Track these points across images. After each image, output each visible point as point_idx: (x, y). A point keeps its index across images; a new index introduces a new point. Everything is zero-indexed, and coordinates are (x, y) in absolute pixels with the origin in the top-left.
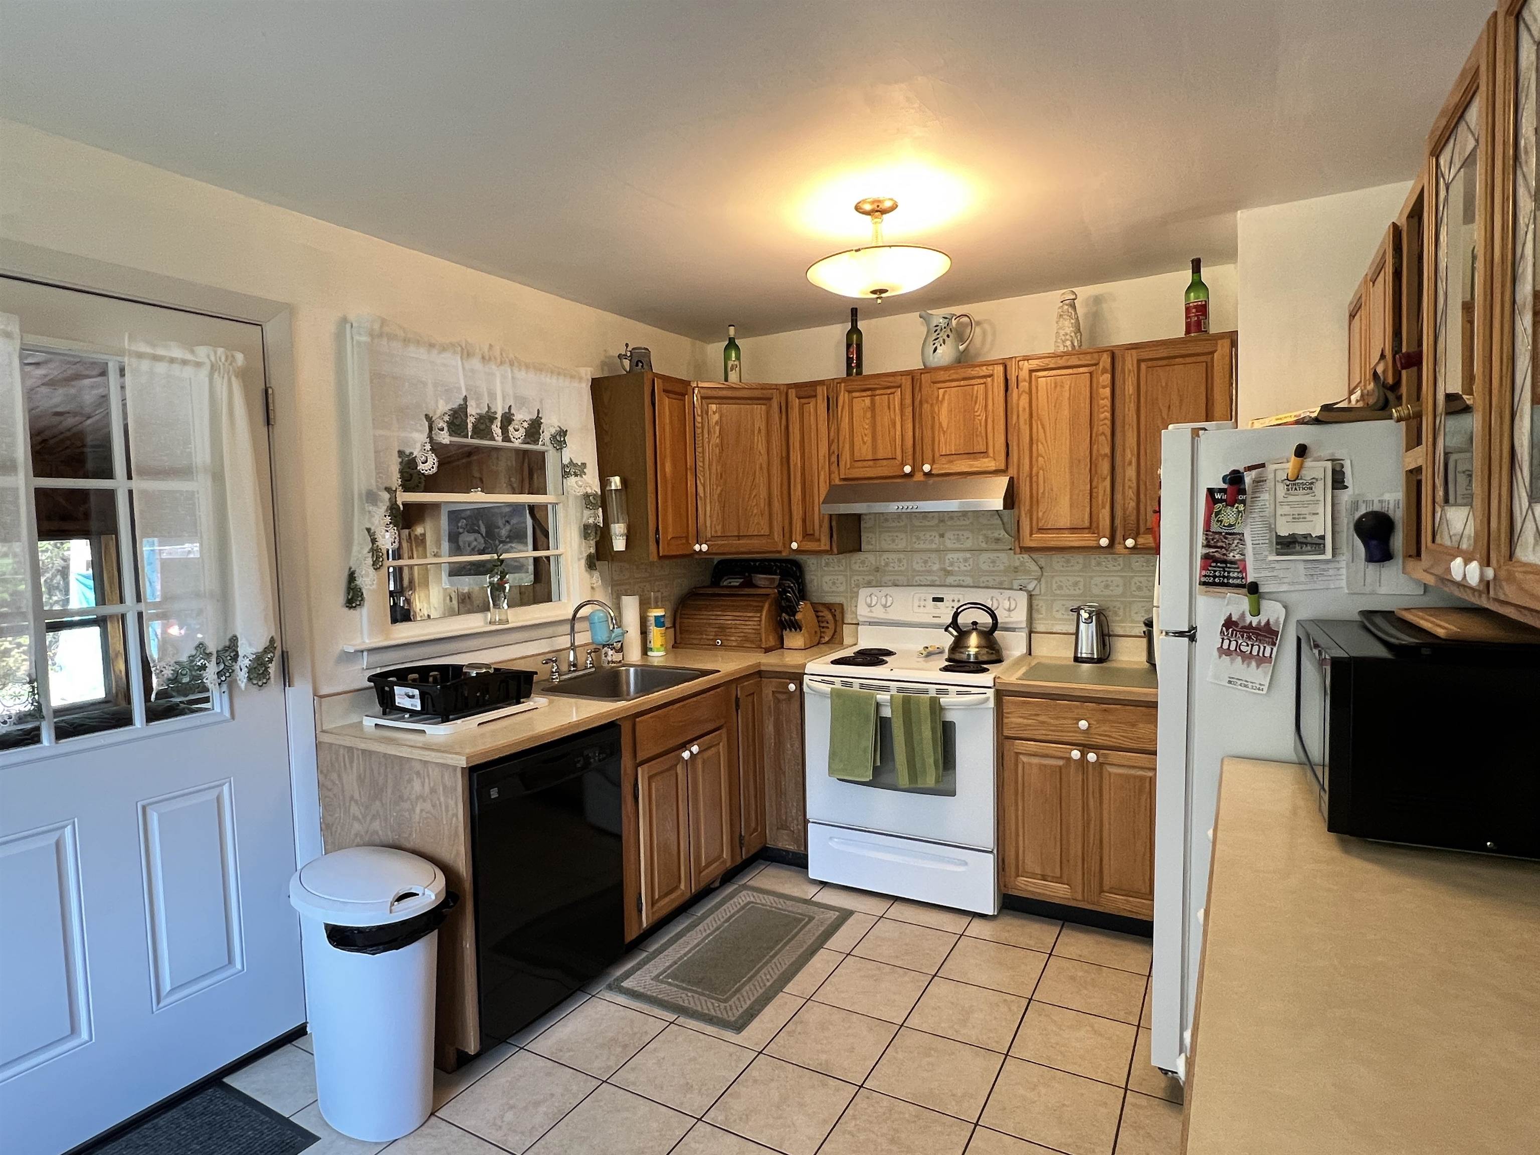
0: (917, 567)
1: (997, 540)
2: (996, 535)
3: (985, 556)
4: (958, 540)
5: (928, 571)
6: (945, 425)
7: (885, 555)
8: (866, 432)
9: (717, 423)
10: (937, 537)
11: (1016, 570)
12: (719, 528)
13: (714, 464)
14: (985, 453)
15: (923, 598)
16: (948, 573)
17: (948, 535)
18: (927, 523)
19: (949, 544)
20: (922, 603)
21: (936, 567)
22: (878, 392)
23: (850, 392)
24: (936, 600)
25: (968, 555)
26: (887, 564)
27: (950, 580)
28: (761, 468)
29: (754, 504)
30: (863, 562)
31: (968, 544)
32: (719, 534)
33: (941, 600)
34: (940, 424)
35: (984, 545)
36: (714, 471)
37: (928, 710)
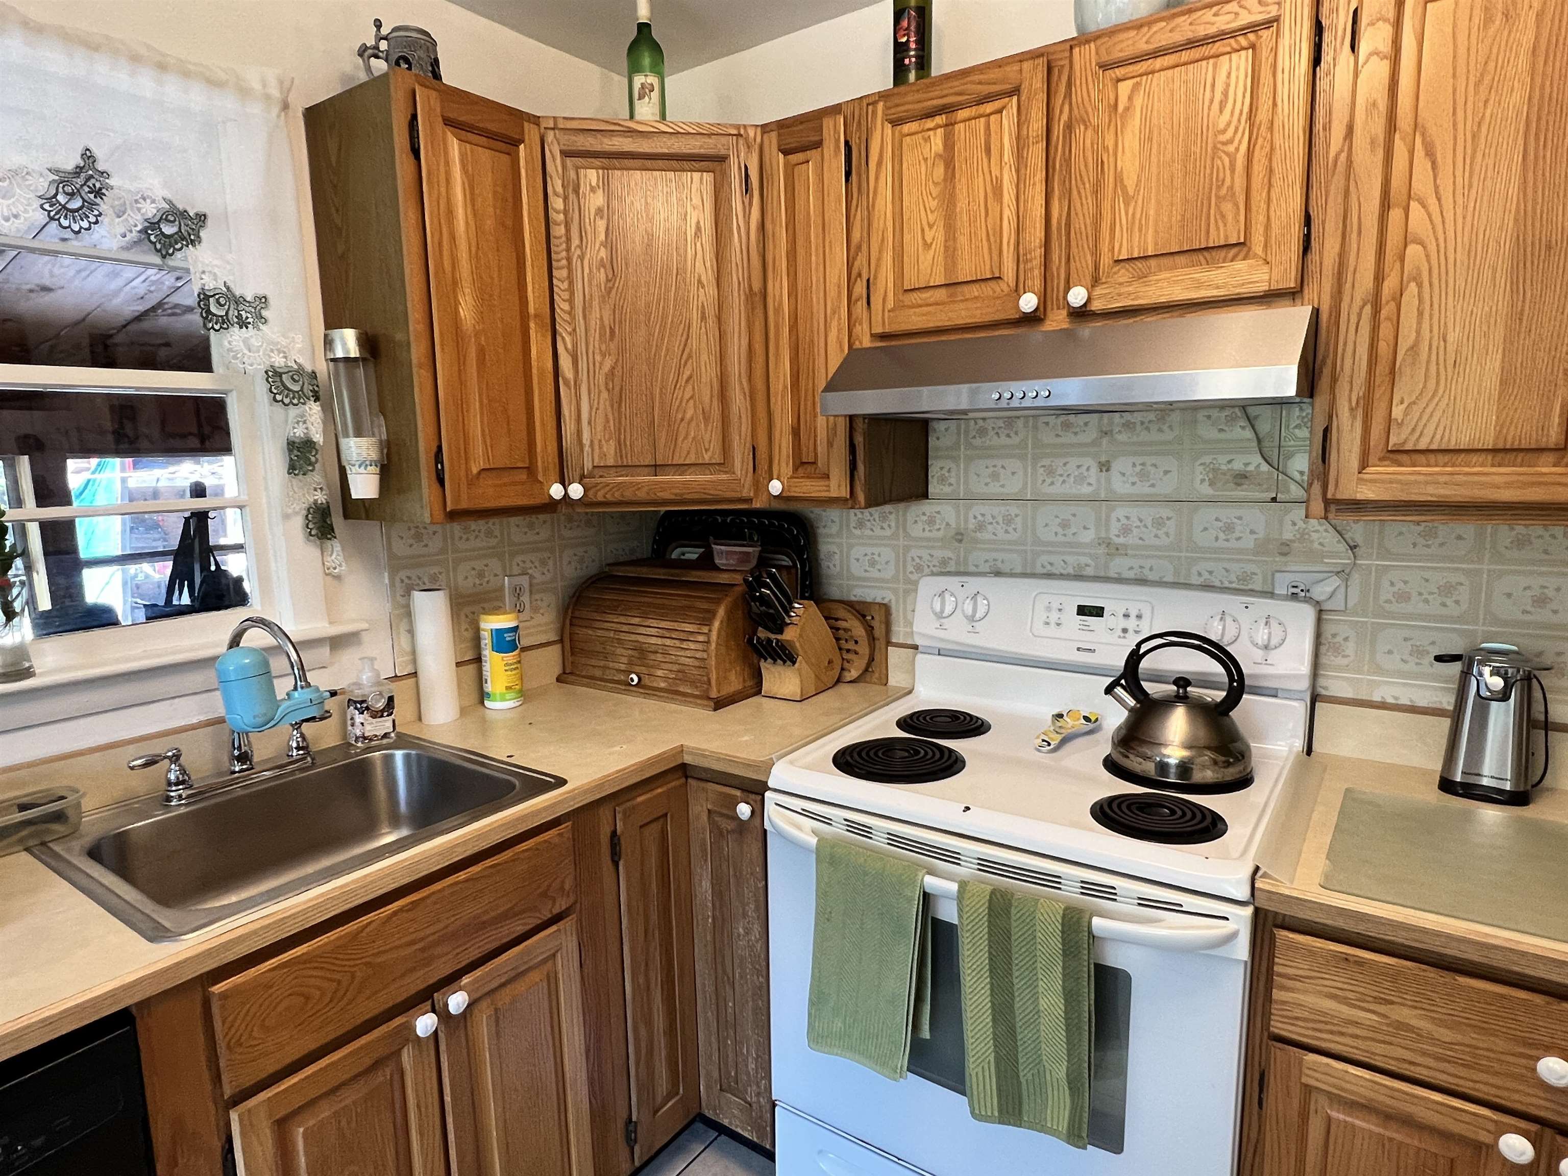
0: (1047, 535)
1: (1241, 478)
2: (1238, 466)
3: (1207, 514)
4: (1143, 475)
5: (1070, 544)
6: (1130, 182)
7: (979, 509)
8: (931, 218)
9: (599, 211)
10: (1094, 470)
11: (1285, 549)
12: (610, 448)
13: (595, 303)
14: (1241, 247)
15: (1055, 605)
16: (1115, 550)
17: (1118, 465)
18: (1073, 439)
19: (1120, 486)
20: (1054, 616)
21: (1088, 536)
22: (962, 114)
23: (896, 122)
24: (1083, 611)
25: (1165, 512)
26: (981, 527)
27: (1119, 566)
28: (703, 318)
29: (687, 396)
30: (931, 521)
31: (1167, 486)
32: (611, 462)
33: (1098, 612)
34: (1119, 179)
35: (1206, 490)
36: (594, 323)
37: (1056, 943)
